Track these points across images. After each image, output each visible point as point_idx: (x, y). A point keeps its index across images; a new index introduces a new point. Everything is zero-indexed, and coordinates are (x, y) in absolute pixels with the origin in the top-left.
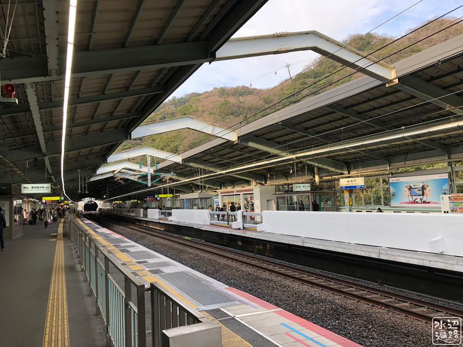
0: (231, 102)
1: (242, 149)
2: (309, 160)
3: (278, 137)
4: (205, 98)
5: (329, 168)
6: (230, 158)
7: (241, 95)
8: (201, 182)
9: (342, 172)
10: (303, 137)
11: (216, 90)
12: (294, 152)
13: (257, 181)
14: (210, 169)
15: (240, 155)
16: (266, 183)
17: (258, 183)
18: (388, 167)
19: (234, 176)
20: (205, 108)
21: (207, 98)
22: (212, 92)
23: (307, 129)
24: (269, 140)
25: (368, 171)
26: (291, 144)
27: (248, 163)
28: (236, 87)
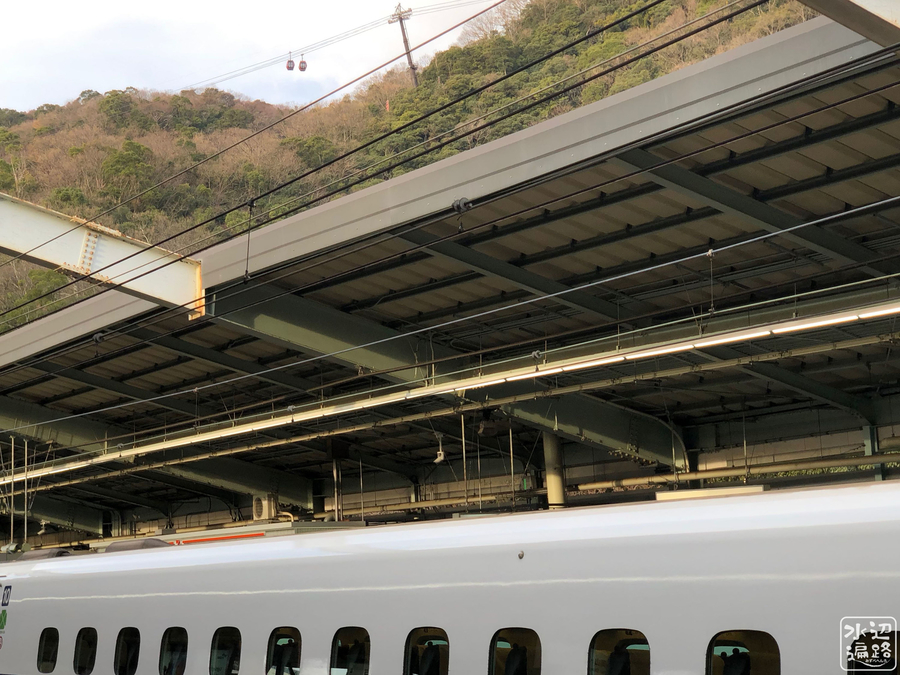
0: (156, 153)
1: (221, 348)
2: (524, 405)
3: (393, 296)
4: (40, 134)
5: (608, 442)
6: (162, 390)
7: (201, 127)
8: (19, 502)
9: (664, 461)
10: (504, 297)
11: (92, 103)
12: (461, 364)
13: (284, 500)
14: (66, 440)
15: (209, 377)
16: (320, 507)
17: (283, 508)
18: (868, 443)
19: (178, 472)
20: (42, 176)
21: (52, 131)
22: (73, 107)
23: (521, 261)
24: (347, 308)
25: (778, 459)
26: (447, 332)
27: (246, 413)
28: (178, 93)
